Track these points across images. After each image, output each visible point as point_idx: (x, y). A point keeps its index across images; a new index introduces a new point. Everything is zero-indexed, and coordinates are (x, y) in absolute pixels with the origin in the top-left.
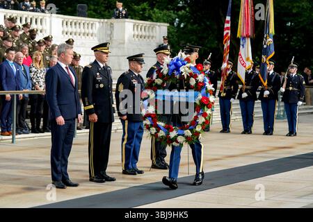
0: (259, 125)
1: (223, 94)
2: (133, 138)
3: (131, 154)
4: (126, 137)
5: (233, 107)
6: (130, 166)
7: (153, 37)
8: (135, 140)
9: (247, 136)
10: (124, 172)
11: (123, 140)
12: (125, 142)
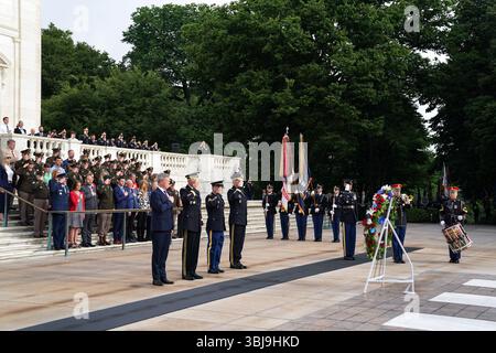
0: (310, 234)
2: (216, 244)
3: (214, 257)
4: (210, 244)
6: (214, 267)
8: (218, 246)
9: (301, 242)
10: (209, 272)
11: (208, 246)
12: (210, 248)
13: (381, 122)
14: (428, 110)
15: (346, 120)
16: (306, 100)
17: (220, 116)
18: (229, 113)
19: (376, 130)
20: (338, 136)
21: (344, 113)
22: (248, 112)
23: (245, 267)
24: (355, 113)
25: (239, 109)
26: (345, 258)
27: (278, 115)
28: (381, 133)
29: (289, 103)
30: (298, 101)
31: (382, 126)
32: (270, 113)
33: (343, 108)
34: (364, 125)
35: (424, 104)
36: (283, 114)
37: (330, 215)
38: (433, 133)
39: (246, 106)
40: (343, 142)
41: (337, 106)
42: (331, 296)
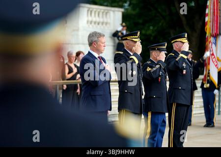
4: (149, 130)
7: (106, 23)
12: (147, 137)
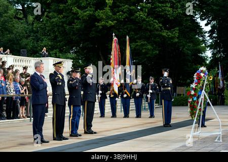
1: (112, 96)
2: (75, 116)
4: (72, 115)
5: (117, 102)
6: (74, 132)
10: (71, 136)
11: (70, 117)
12: (71, 118)
13: (176, 33)
14: (206, 25)
15: (151, 31)
16: (121, 16)
17: (56, 29)
18: (62, 26)
19: (173, 38)
20: (145, 42)
21: (150, 26)
22: (77, 26)
23: (95, 133)
24: (158, 25)
25: (70, 23)
26: (164, 126)
27: (101, 27)
28: (176, 40)
29: (108, 18)
30: (115, 17)
31: (177, 35)
32: (95, 26)
33: (148, 22)
34: (164, 34)
35: (203, 20)
36: (104, 27)
37: (147, 98)
38: (211, 41)
39: (76, 21)
40: (149, 47)
41: (144, 20)
42: (167, 146)
